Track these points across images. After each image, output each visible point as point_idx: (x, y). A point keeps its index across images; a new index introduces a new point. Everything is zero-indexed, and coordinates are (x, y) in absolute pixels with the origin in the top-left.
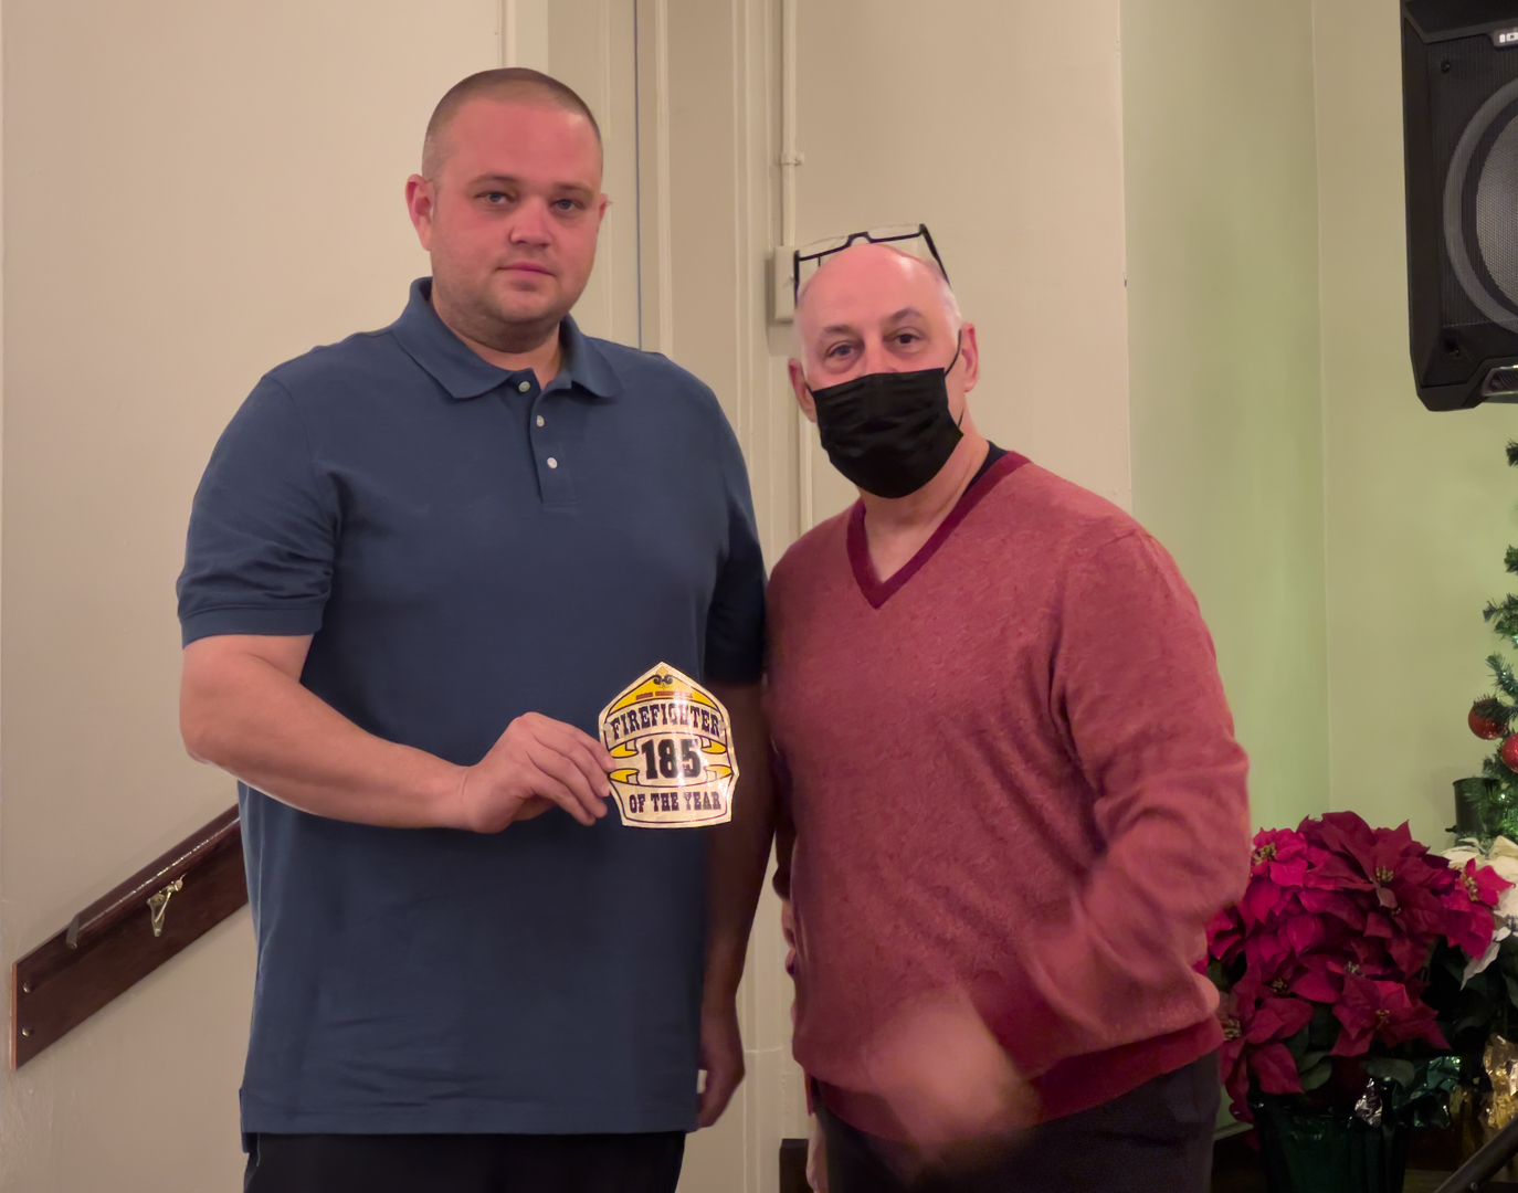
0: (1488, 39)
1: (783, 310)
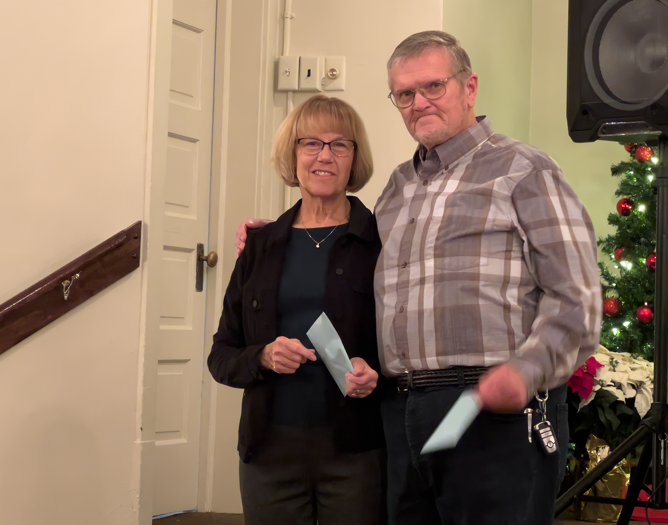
1: (282, 85)
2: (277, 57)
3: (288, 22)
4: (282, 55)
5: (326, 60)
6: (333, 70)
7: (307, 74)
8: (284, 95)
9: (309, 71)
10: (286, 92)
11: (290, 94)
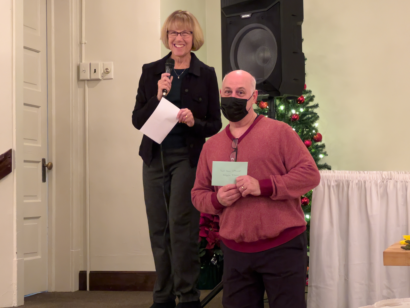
0: (240, 17)
1: (81, 78)
2: (79, 63)
3: (83, 45)
4: (81, 62)
5: (103, 63)
6: (107, 69)
7: (94, 71)
8: (83, 82)
9: (95, 70)
10: (84, 80)
11: (86, 82)
